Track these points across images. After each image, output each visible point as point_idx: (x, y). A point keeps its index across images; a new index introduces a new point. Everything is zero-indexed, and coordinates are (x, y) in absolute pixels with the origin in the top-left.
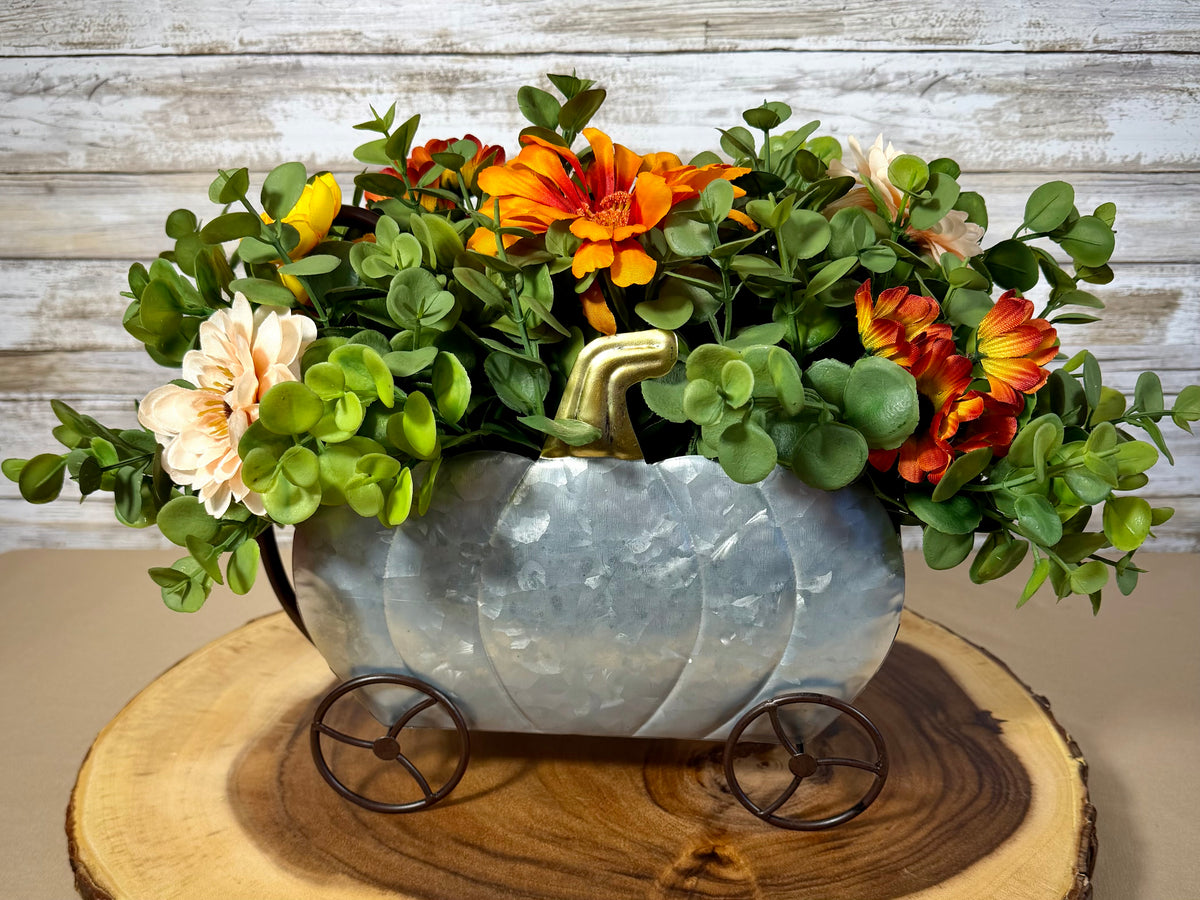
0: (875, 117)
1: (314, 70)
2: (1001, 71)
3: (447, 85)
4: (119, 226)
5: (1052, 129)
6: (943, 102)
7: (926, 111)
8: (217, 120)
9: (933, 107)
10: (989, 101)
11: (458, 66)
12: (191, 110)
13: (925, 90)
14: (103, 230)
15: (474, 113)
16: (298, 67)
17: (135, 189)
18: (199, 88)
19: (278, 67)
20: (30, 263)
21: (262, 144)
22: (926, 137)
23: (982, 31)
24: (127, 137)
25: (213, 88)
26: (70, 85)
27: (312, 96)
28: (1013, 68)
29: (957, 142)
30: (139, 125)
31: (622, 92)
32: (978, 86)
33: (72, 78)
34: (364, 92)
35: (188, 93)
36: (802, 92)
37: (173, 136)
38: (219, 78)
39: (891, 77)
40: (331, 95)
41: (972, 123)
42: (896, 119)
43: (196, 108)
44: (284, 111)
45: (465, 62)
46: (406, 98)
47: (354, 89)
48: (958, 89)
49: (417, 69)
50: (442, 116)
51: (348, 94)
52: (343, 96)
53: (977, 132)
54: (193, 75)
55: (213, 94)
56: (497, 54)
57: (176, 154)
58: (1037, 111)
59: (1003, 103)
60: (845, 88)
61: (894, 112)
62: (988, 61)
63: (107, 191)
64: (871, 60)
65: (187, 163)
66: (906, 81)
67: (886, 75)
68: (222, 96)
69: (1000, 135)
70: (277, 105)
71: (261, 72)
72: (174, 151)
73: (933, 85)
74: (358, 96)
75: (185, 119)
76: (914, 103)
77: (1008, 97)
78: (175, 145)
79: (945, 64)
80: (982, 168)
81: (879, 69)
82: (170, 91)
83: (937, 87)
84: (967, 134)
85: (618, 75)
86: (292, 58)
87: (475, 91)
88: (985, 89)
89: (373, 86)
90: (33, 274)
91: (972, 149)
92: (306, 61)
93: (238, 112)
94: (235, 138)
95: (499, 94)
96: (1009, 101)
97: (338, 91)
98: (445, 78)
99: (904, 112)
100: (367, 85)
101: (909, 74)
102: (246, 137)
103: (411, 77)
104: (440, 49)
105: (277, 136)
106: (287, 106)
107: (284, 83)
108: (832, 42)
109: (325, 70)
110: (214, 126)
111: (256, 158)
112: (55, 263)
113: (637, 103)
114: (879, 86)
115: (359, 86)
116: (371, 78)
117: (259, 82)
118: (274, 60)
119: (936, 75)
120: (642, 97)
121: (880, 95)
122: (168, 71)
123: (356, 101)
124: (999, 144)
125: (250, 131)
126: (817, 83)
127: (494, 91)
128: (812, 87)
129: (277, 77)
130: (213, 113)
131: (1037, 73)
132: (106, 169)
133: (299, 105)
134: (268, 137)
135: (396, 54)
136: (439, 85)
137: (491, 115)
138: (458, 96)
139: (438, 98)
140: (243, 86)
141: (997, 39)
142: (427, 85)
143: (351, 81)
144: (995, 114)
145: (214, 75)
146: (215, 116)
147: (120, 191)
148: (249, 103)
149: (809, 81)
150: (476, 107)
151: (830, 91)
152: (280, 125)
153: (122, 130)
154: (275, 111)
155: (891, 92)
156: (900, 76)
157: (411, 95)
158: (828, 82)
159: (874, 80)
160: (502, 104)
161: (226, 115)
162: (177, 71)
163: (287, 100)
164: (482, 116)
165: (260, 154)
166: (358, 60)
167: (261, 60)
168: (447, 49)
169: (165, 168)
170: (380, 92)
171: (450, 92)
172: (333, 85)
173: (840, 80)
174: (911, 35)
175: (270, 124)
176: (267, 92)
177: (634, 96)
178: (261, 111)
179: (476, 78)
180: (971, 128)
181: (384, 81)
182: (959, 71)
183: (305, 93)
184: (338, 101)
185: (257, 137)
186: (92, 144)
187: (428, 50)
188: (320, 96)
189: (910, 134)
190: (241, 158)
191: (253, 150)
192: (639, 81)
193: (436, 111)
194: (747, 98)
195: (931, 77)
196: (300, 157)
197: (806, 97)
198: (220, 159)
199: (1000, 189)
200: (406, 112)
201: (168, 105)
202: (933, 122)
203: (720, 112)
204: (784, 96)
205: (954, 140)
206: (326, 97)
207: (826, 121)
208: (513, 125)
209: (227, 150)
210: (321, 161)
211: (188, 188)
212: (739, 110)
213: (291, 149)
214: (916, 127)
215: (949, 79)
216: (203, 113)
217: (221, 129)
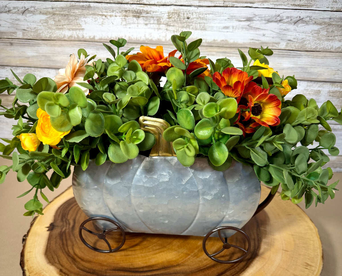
0: (278, 31)
1: (95, 8)
2: (322, 17)
3: (138, 15)
4: (33, 57)
5: (336, 37)
6: (301, 27)
7: (295, 30)
8: (64, 23)
9: (297, 28)
10: (316, 27)
11: (141, 8)
12: (55, 19)
13: (295, 23)
14: (28, 58)
15: (146, 24)
16: (89, 7)
17: (38, 45)
18: (57, 13)
19: (83, 6)
20: (6, 67)
21: (78, 32)
22: (294, 39)
23: (317, 3)
24: (35, 28)
25: (62, 13)
26: (16, 10)
27: (94, 17)
28: (326, 16)
30: (38, 24)
31: (195, 19)
32: (314, 22)
33: (17, 8)
34: (111, 16)
35: (54, 14)
36: (255, 22)
37: (49, 28)
38: (64, 9)
39: (285, 18)
40: (100, 16)
42: (285, 32)
43: (57, 19)
44: (85, 21)
45: (144, 7)
47: (107, 15)
48: (307, 23)
49: (128, 9)
50: (136, 25)
52: (104, 17)
53: (311, 38)
54: (56, 8)
55: (62, 15)
56: (154, 5)
58: (332, 31)
59: (321, 28)
60: (269, 21)
61: (285, 30)
62: (318, 14)
63: (29, 45)
64: (278, 12)
65: (54, 37)
66: (290, 19)
67: (283, 17)
68: (65, 16)
69: (319, 39)
70: (83, 19)
71: (78, 8)
72: (50, 33)
73: (299, 21)
74: (109, 17)
75: (53, 23)
76: (291, 27)
77: (323, 26)
78: (50, 31)
79: (303, 14)
80: (312, 50)
81: (281, 15)
82: (48, 13)
84: (308, 38)
85: (194, 13)
86: (88, 4)
87: (147, 17)
88: (316, 23)
89: (114, 14)
90: (7, 71)
91: (309, 43)
92: (92, 5)
93: (70, 21)
94: (69, 30)
95: (155, 18)
96: (323, 28)
97: (103, 15)
98: (137, 12)
99: (288, 30)
100: (112, 14)
101: (291, 17)
102: (73, 30)
103: (126, 11)
104: (136, 2)
105: (83, 29)
106: (86, 19)
107: (85, 12)
108: (266, 5)
109: (98, 8)
110: (63, 25)
111: (76, 36)
112: (14, 67)
113: (200, 23)
114: (280, 21)
115: (109, 14)
116: (113, 11)
117: (77, 11)
118: (82, 4)
119: (300, 18)
120: (201, 21)
121: (280, 24)
122: (48, 6)
123: (108, 19)
124: (318, 42)
125: (74, 27)
126: (260, 19)
127: (153, 17)
128: (258, 20)
129: (83, 10)
130: (62, 21)
131: (334, 18)
132: (29, 38)
133: (90, 19)
134: (80, 29)
135: (121, 3)
136: (135, 15)
137: (152, 25)
138: (141, 18)
139: (135, 19)
140: (71, 12)
141: (322, 6)
142: (131, 14)
143: (107, 12)
144: (318, 32)
145: (62, 8)
146: (63, 22)
147: (34, 45)
148: (74, 18)
149: (257, 18)
150: (147, 22)
151: (264, 22)
152: (84, 26)
153: (33, 26)
154: (82, 21)
155: (284, 23)
156: (288, 17)
157: (126, 17)
158: (263, 19)
159: (279, 18)
160: (156, 22)
161: (66, 22)
162: (50, 6)
163: (86, 18)
164: (149, 26)
165: (77, 35)
166: (109, 5)
167: (78, 4)
168: (138, 3)
169: (47, 39)
170: (116, 16)
171: (139, 17)
172: (101, 13)
173: (267, 18)
174: (293, 3)
175: (81, 25)
176: (79, 15)
177: (199, 21)
178: (78, 21)
179: (147, 13)
180: (310, 36)
181: (117, 12)
182: (308, 17)
183: (92, 15)
184: (102, 19)
185: (76, 29)
186: (24, 30)
187: (132, 2)
188: (96, 17)
189: (289, 38)
190: (71, 36)
191: (75, 34)
192: (201, 16)
193: (134, 23)
194: (236, 23)
195: (298, 18)
196: (90, 37)
197: (255, 24)
198: (65, 36)
199: (317, 57)
200: (124, 23)
201: (48, 18)
202: (297, 34)
203: (227, 28)
204: (248, 23)
205: (303, 41)
206: (98, 17)
207: (261, 32)
208: (159, 29)
209: (67, 33)
210: (97, 38)
211: (54, 45)
212: (233, 27)
213: (87, 34)
214: (291, 35)
215: (304, 19)
216: (59, 21)
217: (65, 26)
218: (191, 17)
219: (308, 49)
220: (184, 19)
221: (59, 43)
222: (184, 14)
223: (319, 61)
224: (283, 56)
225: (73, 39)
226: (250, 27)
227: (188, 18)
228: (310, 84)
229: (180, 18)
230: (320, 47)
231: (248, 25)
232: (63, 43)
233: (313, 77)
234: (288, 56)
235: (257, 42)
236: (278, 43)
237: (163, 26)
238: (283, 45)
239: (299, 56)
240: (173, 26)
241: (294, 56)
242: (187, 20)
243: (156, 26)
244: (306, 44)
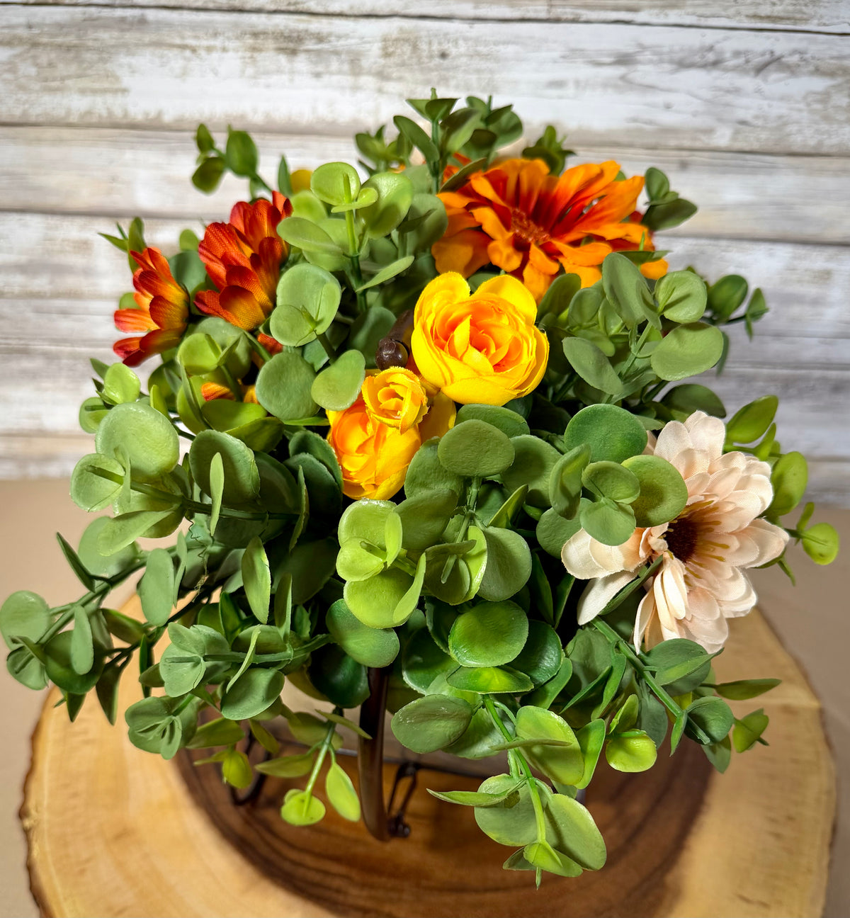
0: (707, 94)
1: (160, 25)
2: (835, 53)
3: (291, 45)
6: (776, 83)
7: (759, 91)
8: (65, 73)
9: (764, 87)
10: (820, 84)
11: (302, 26)
12: (39, 61)
13: (760, 69)
15: (318, 75)
16: (142, 22)
18: (45, 40)
19: (123, 20)
21: (110, 99)
22: (757, 117)
23: (822, 11)
25: (59, 40)
27: (158, 51)
29: (785, 124)
31: (464, 60)
32: (811, 68)
34: (209, 49)
35: (35, 45)
36: (640, 67)
37: (22, 88)
38: (65, 30)
39: (728, 55)
40: (176, 51)
41: (802, 106)
42: (729, 98)
43: (44, 59)
44: (130, 66)
45: (309, 22)
46: (252, 57)
47: (199, 47)
48: (792, 70)
49: (260, 28)
50: (285, 77)
51: (194, 50)
52: (188, 53)
53: (805, 114)
54: (41, 25)
55: (60, 46)
56: (341, 15)
57: (27, 106)
59: (833, 87)
60: (682, 65)
61: (728, 91)
62: (823, 43)
64: (710, 37)
65: (37, 116)
66: (741, 60)
67: (722, 53)
68: (69, 48)
69: (827, 118)
70: (124, 59)
71: (106, 25)
72: (24, 104)
73: (770, 64)
74: (203, 53)
75: (33, 71)
76: (748, 82)
77: (839, 80)
78: (24, 97)
79: (781, 44)
80: (807, 150)
81: (718, 47)
82: (16, 42)
83: (771, 67)
84: (795, 115)
85: (461, 42)
86: (137, 12)
87: (318, 53)
88: (818, 72)
89: (217, 43)
91: (800, 131)
92: (151, 15)
93: (85, 65)
94: (83, 92)
95: (343, 57)
96: (839, 85)
97: (183, 47)
98: (289, 38)
99: (736, 91)
100: (212, 42)
101: (746, 53)
102: (95, 92)
103: (255, 35)
104: (284, 8)
105: (124, 91)
106: (133, 61)
107: (130, 37)
108: (674, 16)
109: (169, 25)
110: (63, 79)
111: (104, 113)
113: (478, 71)
114: (716, 64)
115: (205, 43)
116: (216, 35)
117: (106, 36)
118: (119, 13)
119: (772, 56)
120: (484, 65)
121: (716, 73)
122: (15, 20)
123: (201, 59)
124: (824, 126)
125: (97, 86)
126: (655, 58)
127: (336, 53)
128: (651, 62)
129: (123, 30)
130: (61, 66)
133: (145, 60)
134: (115, 91)
135: (241, 11)
136: (284, 45)
137: (335, 78)
138: (302, 57)
139: (283, 59)
140: (89, 40)
141: (836, 21)
142: (271, 44)
143: (196, 37)
144: (825, 97)
145: (60, 26)
146: (62, 69)
148: (95, 57)
149: (647, 56)
150: (320, 68)
151: (667, 67)
152: (127, 81)
154: (121, 66)
155: (726, 70)
156: (737, 54)
157: (256, 55)
158: (666, 57)
159: (711, 57)
160: (346, 67)
161: (73, 69)
162: (22, 20)
163: (133, 55)
164: (326, 79)
165: (108, 109)
166: (203, 16)
167: (106, 12)
168: (292, 8)
169: (16, 120)
170: (224, 50)
171: (294, 52)
172: (178, 41)
173: (677, 57)
174: (751, 11)
175: (117, 78)
176: (113, 46)
177: (476, 63)
178: (108, 66)
179: (320, 38)
180: (800, 110)
181: (229, 38)
182: (795, 52)
183: (151, 49)
184: (185, 58)
185: (104, 91)
187: (273, 7)
188: (166, 52)
189: (741, 114)
190: (89, 113)
191: (101, 105)
192: (481, 49)
193: (279, 71)
194: (586, 72)
195: (767, 57)
196: (147, 114)
197: (644, 73)
198: (69, 113)
199: (822, 171)
200: (250, 71)
201: (16, 56)
202: (765, 103)
203: (558, 84)
204: (622, 70)
205: (783, 122)
206: (171, 53)
207: (660, 98)
208: (355, 88)
209: (76, 104)
210: (168, 118)
211: (39, 141)
212: (577, 83)
213: (138, 106)
214: (747, 107)
215: (784, 60)
216: (51, 65)
217: (69, 83)
218: (453, 51)
219: (795, 149)
220: (431, 57)
221: (50, 133)
222: (430, 43)
223: (828, 183)
224: (724, 169)
225: (94, 120)
226: (626, 84)
227: (443, 55)
228: (802, 251)
229: (420, 58)
230: (831, 142)
231: (623, 78)
232: (66, 133)
233: (810, 231)
234: (740, 170)
235: (648, 127)
236: (709, 131)
237: (368, 81)
238: (723, 138)
239: (772, 169)
240: (400, 79)
241: (754, 170)
242: (437, 61)
243: (347, 80)
244: (789, 135)
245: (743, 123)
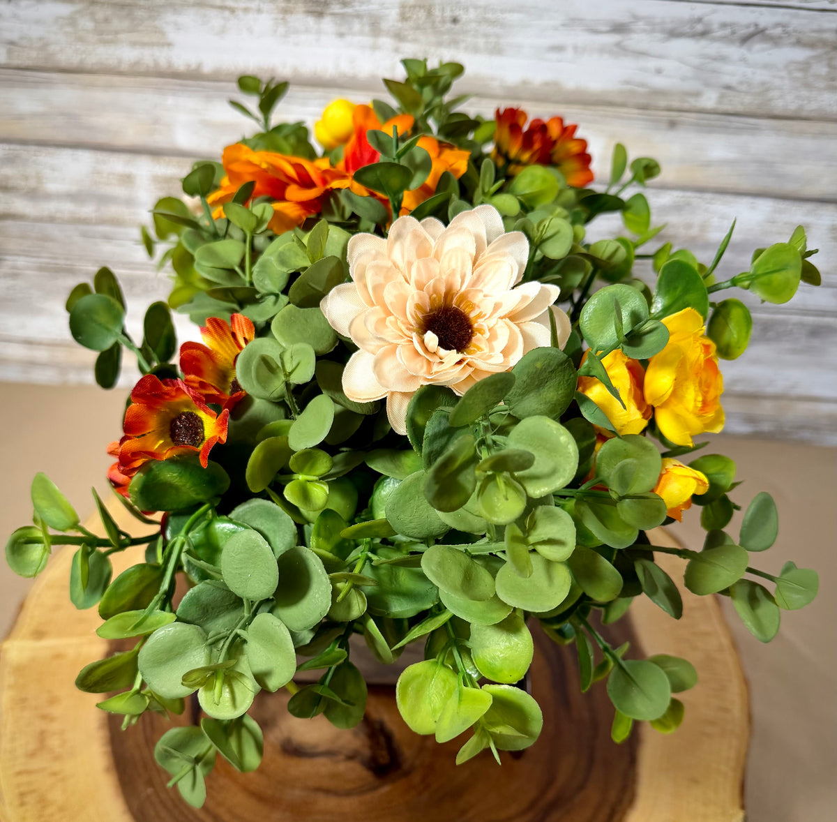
0: (696, 61)
2: (815, 27)
3: (319, 9)
4: (34, 115)
6: (759, 52)
7: (743, 60)
8: (118, 28)
9: (749, 56)
10: (801, 54)
12: (96, 17)
13: (745, 40)
14: (20, 117)
15: (341, 35)
17: (49, 84)
21: (157, 51)
22: (741, 83)
24: (41, 39)
27: (201, 12)
28: (827, 25)
29: (768, 90)
30: (51, 29)
31: (473, 25)
32: (793, 40)
34: (246, 10)
35: (94, 3)
36: (635, 36)
37: (81, 40)
39: (715, 26)
40: (217, 11)
41: (783, 74)
42: (716, 65)
43: (101, 15)
44: (176, 23)
46: (283, 19)
47: (237, 8)
48: (775, 41)
50: (312, 37)
51: (232, 10)
52: (227, 13)
53: (787, 81)
55: (115, 4)
57: (84, 56)
59: (813, 57)
60: (673, 34)
61: (715, 59)
62: (804, 17)
63: (24, 84)
64: (699, 10)
65: (92, 65)
66: (727, 31)
67: (710, 24)
68: (123, 7)
69: (807, 86)
70: (170, 17)
72: (82, 53)
73: (755, 35)
74: (240, 13)
75: (91, 25)
76: (734, 51)
77: (819, 51)
78: (82, 48)
79: (765, 18)
80: (788, 113)
81: (706, 19)
83: (756, 38)
84: (777, 82)
85: (471, 10)
87: (343, 16)
88: (799, 43)
89: (254, 5)
91: (781, 97)
93: (136, 22)
94: (133, 44)
95: (365, 20)
96: (819, 56)
97: (223, 8)
99: (723, 59)
100: (248, 4)
101: (731, 25)
102: (143, 45)
105: (169, 45)
106: (179, 19)
110: (117, 33)
111: (151, 63)
113: (486, 36)
114: (704, 34)
115: (242, 5)
119: (757, 28)
120: (490, 30)
121: (704, 42)
123: (239, 19)
124: (804, 93)
125: (146, 39)
126: (648, 28)
127: (358, 16)
128: (644, 31)
130: (115, 22)
133: (189, 19)
134: (162, 45)
136: (313, 8)
137: (357, 39)
138: (328, 19)
139: (311, 21)
142: (301, 7)
144: (805, 66)
146: (116, 24)
147: (36, 84)
148: (146, 14)
149: (641, 25)
150: (344, 29)
151: (659, 36)
152: (172, 36)
153: (36, 32)
154: (168, 22)
155: (715, 40)
156: (724, 25)
157: (287, 16)
158: (658, 27)
159: (699, 28)
160: (367, 28)
161: (126, 24)
163: (179, 14)
164: (348, 39)
165: (155, 60)
169: (73, 68)
170: (259, 11)
171: (321, 15)
172: (219, 3)
173: (669, 26)
175: (162, 33)
176: (162, 6)
177: (485, 28)
178: (157, 23)
179: (345, 3)
180: (782, 78)
182: (777, 25)
183: (195, 10)
184: (224, 18)
185: (151, 45)
186: (11, 43)
188: (208, 12)
189: (727, 79)
190: (137, 63)
191: (148, 56)
192: (489, 16)
193: (307, 31)
194: (583, 38)
195: (752, 29)
196: (189, 66)
197: (637, 40)
198: (120, 62)
199: (802, 133)
200: (281, 30)
201: (77, 12)
202: (749, 71)
203: (558, 49)
204: (615, 38)
205: (766, 88)
206: (213, 13)
207: (652, 64)
208: (374, 48)
209: (126, 54)
210: (207, 68)
211: (92, 86)
212: (575, 48)
213: (181, 58)
214: (732, 73)
215: (768, 32)
216: (106, 20)
217: (122, 36)
218: (463, 17)
219: (777, 112)
220: (443, 21)
221: (102, 79)
222: (443, 10)
223: (808, 144)
224: (709, 129)
225: (142, 69)
226: (621, 50)
227: (455, 21)
228: (782, 205)
229: (434, 22)
230: (811, 107)
231: (618, 45)
232: (116, 79)
233: (790, 187)
234: (724, 129)
235: (641, 90)
236: (697, 94)
237: (386, 42)
238: (709, 100)
239: (754, 130)
240: (415, 41)
241: (739, 131)
242: (449, 25)
243: (368, 40)
244: (770, 100)
245: (728, 87)
